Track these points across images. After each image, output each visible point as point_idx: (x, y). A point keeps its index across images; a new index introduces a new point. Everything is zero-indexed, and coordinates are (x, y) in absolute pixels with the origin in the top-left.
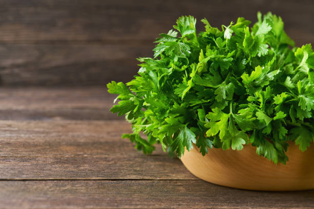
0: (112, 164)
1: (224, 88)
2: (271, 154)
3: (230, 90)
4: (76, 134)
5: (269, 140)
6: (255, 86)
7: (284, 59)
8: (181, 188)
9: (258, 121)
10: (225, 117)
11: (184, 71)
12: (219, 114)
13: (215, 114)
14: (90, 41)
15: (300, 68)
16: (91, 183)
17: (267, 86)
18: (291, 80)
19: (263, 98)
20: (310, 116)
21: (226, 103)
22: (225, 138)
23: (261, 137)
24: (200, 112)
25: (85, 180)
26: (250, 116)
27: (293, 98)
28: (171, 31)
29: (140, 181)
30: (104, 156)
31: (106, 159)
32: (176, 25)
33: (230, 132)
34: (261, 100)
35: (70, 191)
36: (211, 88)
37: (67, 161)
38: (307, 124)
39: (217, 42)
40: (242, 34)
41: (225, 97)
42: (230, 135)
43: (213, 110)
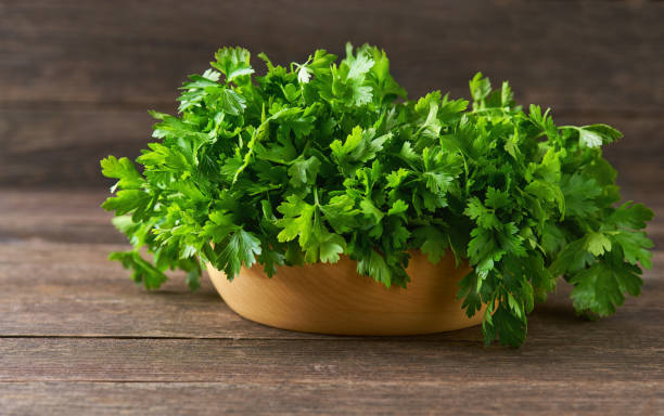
0: (125, 314)
1: (303, 167)
2: (380, 272)
3: (312, 167)
4: (65, 266)
5: (376, 249)
6: (352, 162)
7: (395, 117)
8: (239, 352)
9: (361, 215)
10: (307, 210)
11: (236, 137)
12: (298, 205)
13: (291, 205)
14: (102, 105)
15: (424, 129)
16: (83, 342)
17: (373, 160)
18: (411, 147)
19: (369, 179)
20: (444, 204)
21: (309, 190)
22: (309, 244)
23: (364, 245)
24: (265, 205)
25: (72, 337)
26: (350, 207)
27: (416, 177)
28: (208, 72)
29: (169, 341)
30: (112, 302)
31: (114, 307)
32: (216, 61)
33: (317, 235)
34: (365, 182)
35: (44, 354)
36: (282, 165)
37: (44, 309)
38: (439, 221)
39: (287, 91)
40: (327, 79)
41: (305, 180)
42: (316, 240)
43: (288, 198)
